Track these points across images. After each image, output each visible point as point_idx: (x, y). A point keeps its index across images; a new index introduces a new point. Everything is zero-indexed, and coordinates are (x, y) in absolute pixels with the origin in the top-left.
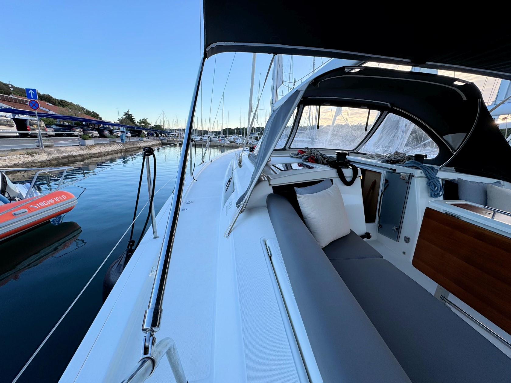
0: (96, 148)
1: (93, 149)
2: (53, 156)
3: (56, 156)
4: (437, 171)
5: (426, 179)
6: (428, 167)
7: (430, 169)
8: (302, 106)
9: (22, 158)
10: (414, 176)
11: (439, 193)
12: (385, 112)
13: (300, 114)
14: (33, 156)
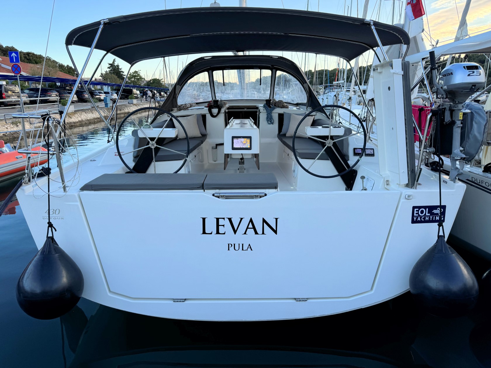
0: (76, 115)
1: (74, 117)
4: (274, 109)
5: (266, 114)
6: (267, 107)
7: (268, 108)
8: (210, 71)
9: (9, 127)
10: (261, 112)
11: (270, 121)
12: (274, 70)
13: (211, 77)
14: (17, 126)
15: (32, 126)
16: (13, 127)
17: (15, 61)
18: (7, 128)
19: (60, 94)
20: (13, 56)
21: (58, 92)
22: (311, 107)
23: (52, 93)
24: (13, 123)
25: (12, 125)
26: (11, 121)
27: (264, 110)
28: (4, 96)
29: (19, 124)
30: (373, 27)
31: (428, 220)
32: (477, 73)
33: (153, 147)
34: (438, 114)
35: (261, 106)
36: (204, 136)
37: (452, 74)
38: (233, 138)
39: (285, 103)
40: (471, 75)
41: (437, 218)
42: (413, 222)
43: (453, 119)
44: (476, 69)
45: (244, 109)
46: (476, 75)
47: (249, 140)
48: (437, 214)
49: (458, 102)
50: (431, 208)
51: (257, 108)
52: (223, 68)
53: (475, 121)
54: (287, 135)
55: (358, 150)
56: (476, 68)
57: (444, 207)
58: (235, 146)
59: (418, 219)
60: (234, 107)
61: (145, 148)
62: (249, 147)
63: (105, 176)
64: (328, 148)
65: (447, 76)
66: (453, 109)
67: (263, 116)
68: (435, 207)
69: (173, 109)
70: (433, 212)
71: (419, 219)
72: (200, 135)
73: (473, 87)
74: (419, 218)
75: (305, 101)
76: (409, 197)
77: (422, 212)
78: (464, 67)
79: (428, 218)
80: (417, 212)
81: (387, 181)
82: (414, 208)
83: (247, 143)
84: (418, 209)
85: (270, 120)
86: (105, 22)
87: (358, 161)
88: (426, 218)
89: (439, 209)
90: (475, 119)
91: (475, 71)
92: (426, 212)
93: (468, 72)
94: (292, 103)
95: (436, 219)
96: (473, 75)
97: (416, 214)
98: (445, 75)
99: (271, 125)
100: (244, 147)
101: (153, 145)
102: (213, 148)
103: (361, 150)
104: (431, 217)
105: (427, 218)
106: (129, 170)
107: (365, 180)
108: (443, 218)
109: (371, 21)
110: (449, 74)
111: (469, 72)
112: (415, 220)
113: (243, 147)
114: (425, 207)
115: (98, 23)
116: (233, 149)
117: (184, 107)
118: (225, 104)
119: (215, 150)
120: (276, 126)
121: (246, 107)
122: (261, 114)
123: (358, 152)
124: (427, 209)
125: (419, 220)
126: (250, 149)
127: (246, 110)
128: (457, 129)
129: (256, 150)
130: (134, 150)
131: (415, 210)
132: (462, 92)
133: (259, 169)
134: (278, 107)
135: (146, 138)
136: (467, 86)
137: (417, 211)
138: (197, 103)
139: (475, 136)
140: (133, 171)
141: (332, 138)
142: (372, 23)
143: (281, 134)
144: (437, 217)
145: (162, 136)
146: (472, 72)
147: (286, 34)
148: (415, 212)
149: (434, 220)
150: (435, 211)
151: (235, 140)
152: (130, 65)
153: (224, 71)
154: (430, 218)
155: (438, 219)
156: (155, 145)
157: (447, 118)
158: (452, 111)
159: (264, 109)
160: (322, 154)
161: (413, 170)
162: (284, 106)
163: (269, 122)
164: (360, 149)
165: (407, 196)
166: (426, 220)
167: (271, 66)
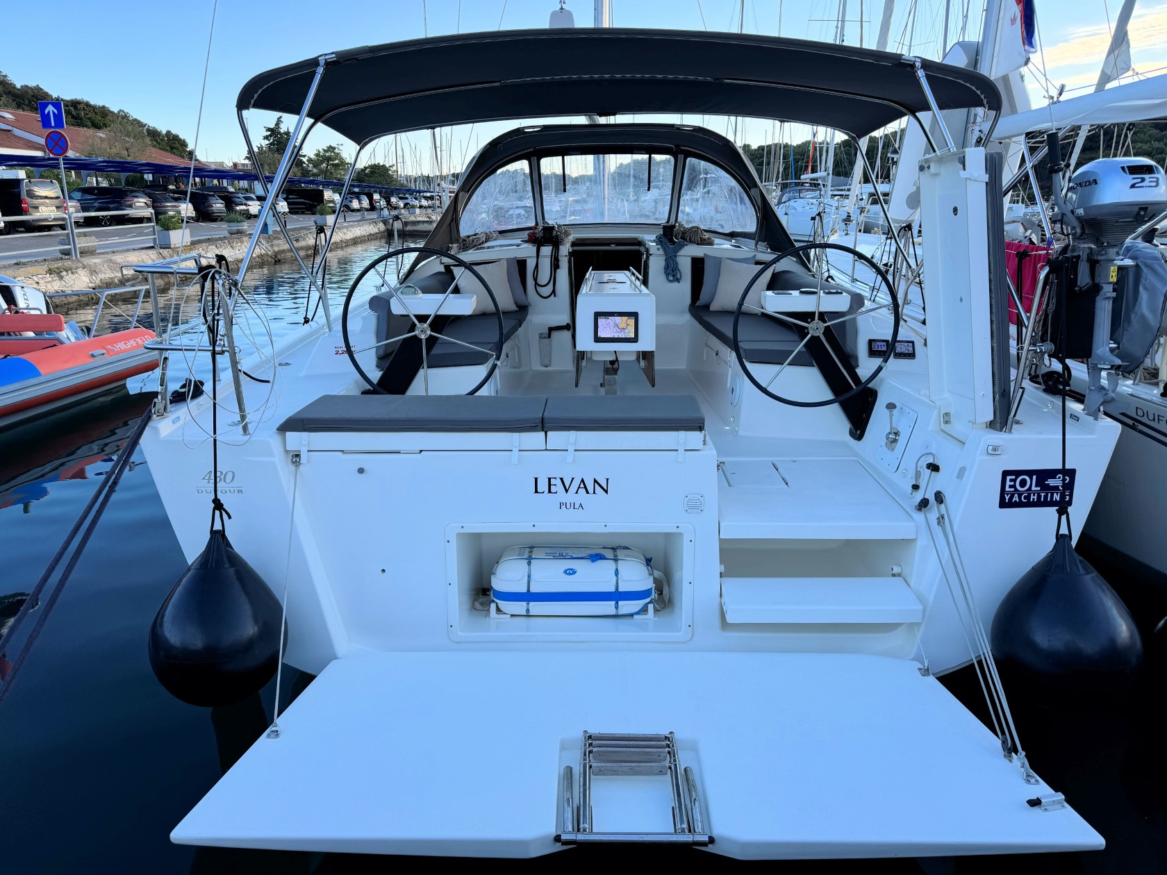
2: (102, 276)
3: (107, 276)
4: (681, 246)
5: (664, 258)
6: (666, 241)
7: (668, 244)
8: (534, 159)
9: (41, 282)
10: (651, 255)
11: (674, 276)
12: (681, 157)
13: (535, 170)
14: (61, 278)
15: (94, 277)
16: (50, 279)
17: (53, 125)
18: (38, 283)
19: (154, 202)
20: (49, 112)
21: (150, 196)
22: (766, 243)
23: (136, 200)
24: (50, 272)
25: (48, 275)
26: (45, 268)
27: (658, 249)
28: (26, 206)
29: (64, 273)
30: (921, 73)
31: (1035, 500)
32: (1150, 182)
33: (423, 337)
34: (1063, 267)
35: (650, 239)
36: (522, 310)
37: (1096, 183)
38: (598, 315)
39: (705, 234)
40: (1136, 185)
41: (1057, 497)
42: (1003, 504)
43: (1096, 281)
44: (1149, 174)
45: (609, 245)
46: (1149, 187)
47: (632, 321)
48: (1056, 488)
49: (1108, 243)
50: (1043, 476)
51: (640, 243)
52: (563, 152)
53: (1144, 285)
54: (712, 308)
55: (878, 343)
56: (1149, 170)
57: (1072, 473)
58: (601, 334)
59: (1014, 499)
60: (587, 242)
61: (405, 339)
62: (632, 336)
63: (326, 400)
64: (815, 339)
65: (1085, 186)
66: (1096, 258)
67: (656, 264)
68: (1052, 473)
69: (450, 245)
70: (1046, 482)
71: (1016, 498)
72: (514, 308)
73: (1142, 213)
74: (1016, 495)
75: (751, 227)
76: (995, 450)
77: (1023, 483)
78: (1123, 168)
79: (1035, 497)
80: (1012, 483)
81: (947, 414)
82: (1005, 474)
83: (629, 327)
84: (1014, 477)
85: (672, 272)
86: (328, 61)
87: (880, 369)
88: (1032, 497)
89: (1059, 478)
90: (1143, 280)
91: (1146, 176)
92: (1032, 483)
93: (1131, 179)
94: (721, 231)
95: (1054, 500)
96: (1143, 187)
97: (1010, 486)
98: (1080, 183)
99: (676, 284)
100: (622, 335)
101: (423, 332)
102: (541, 336)
103: (885, 343)
104: (1043, 494)
105: (1034, 495)
106: (369, 387)
107: (895, 411)
108: (1068, 497)
109: (917, 59)
110: (1090, 182)
111: (1133, 179)
112: (1007, 501)
113: (620, 336)
114: (1030, 473)
115: (314, 63)
116: (598, 339)
117: (473, 241)
118: (567, 234)
119: (546, 341)
120: (685, 286)
121: (614, 241)
122: (650, 257)
123: (880, 349)
124: (1034, 477)
125: (1016, 501)
126: (635, 340)
127: (613, 247)
128: (1104, 302)
129: (647, 343)
130: (378, 342)
131: (1009, 478)
132: (1117, 222)
133: (653, 386)
134: (691, 242)
135: (408, 316)
136: (1128, 209)
137: (1011, 480)
138: (501, 232)
139: (1143, 318)
140: (378, 389)
141: (823, 316)
142: (918, 64)
143: (698, 304)
144: (1055, 495)
145: (444, 311)
146: (1140, 180)
147: (717, 79)
148: (1008, 483)
149: (1049, 500)
150: (1051, 482)
151: (601, 321)
152: (358, 147)
153: (565, 157)
154: (1039, 497)
155: (1058, 499)
156: (429, 332)
157: (1083, 279)
158: (1093, 264)
159: (659, 246)
160: (799, 352)
161: (1004, 390)
162: (705, 240)
163: (671, 278)
164: (883, 341)
165: (990, 448)
166: (1031, 500)
167: (675, 146)
